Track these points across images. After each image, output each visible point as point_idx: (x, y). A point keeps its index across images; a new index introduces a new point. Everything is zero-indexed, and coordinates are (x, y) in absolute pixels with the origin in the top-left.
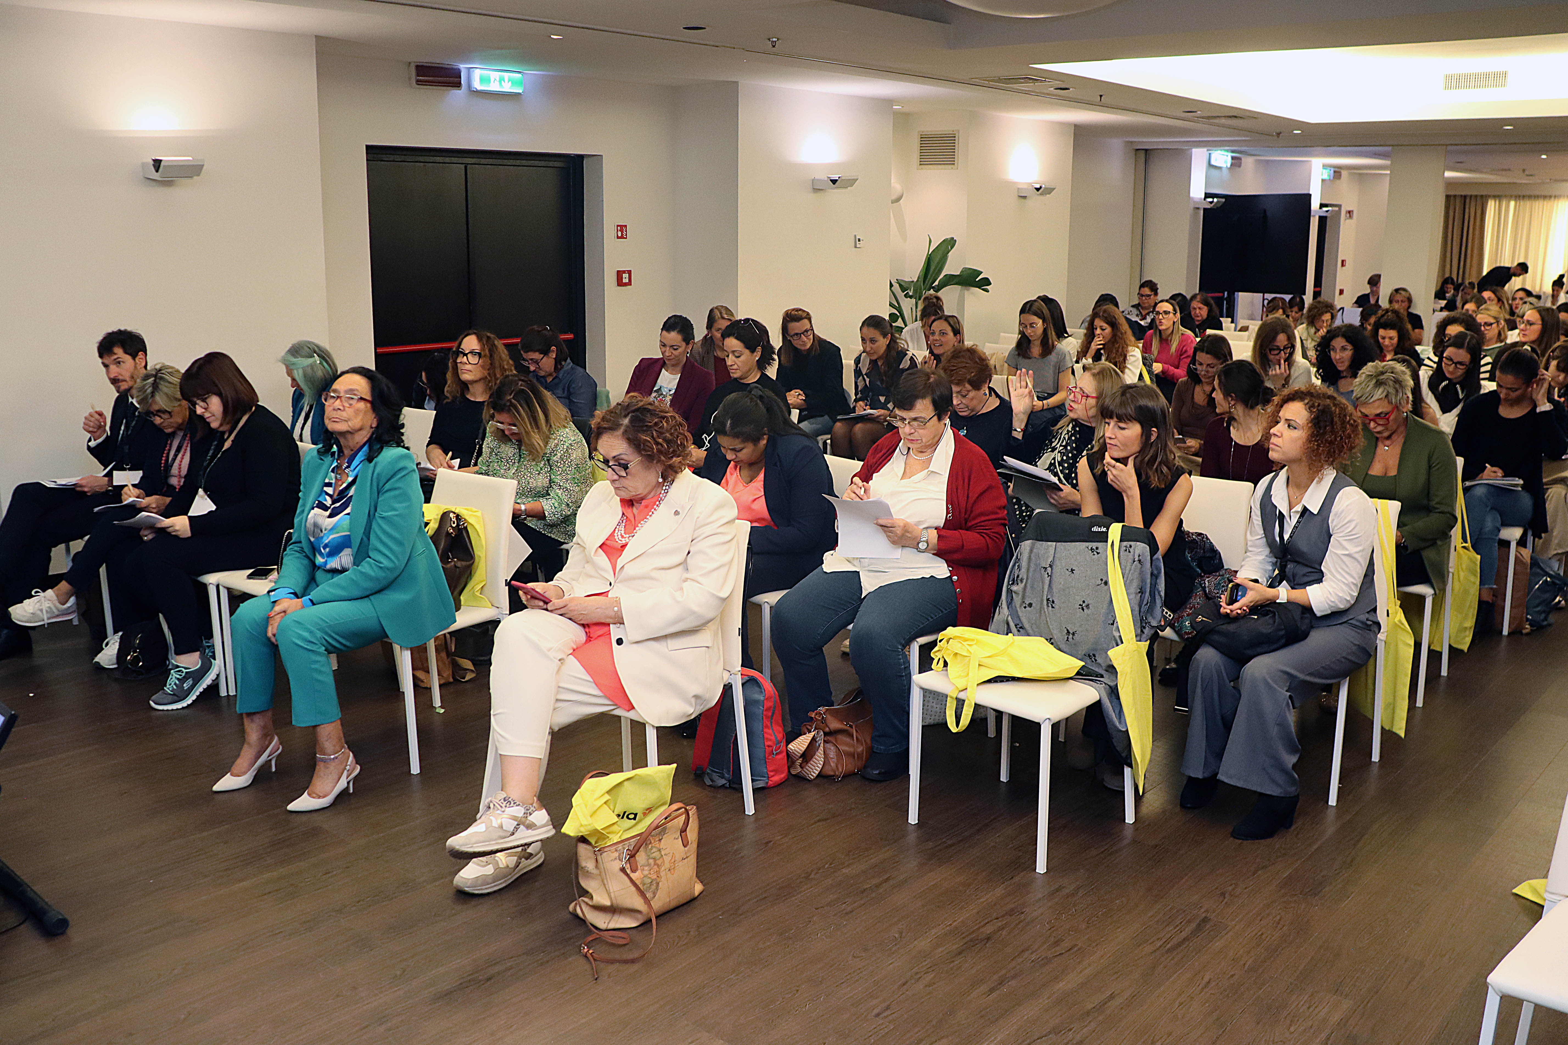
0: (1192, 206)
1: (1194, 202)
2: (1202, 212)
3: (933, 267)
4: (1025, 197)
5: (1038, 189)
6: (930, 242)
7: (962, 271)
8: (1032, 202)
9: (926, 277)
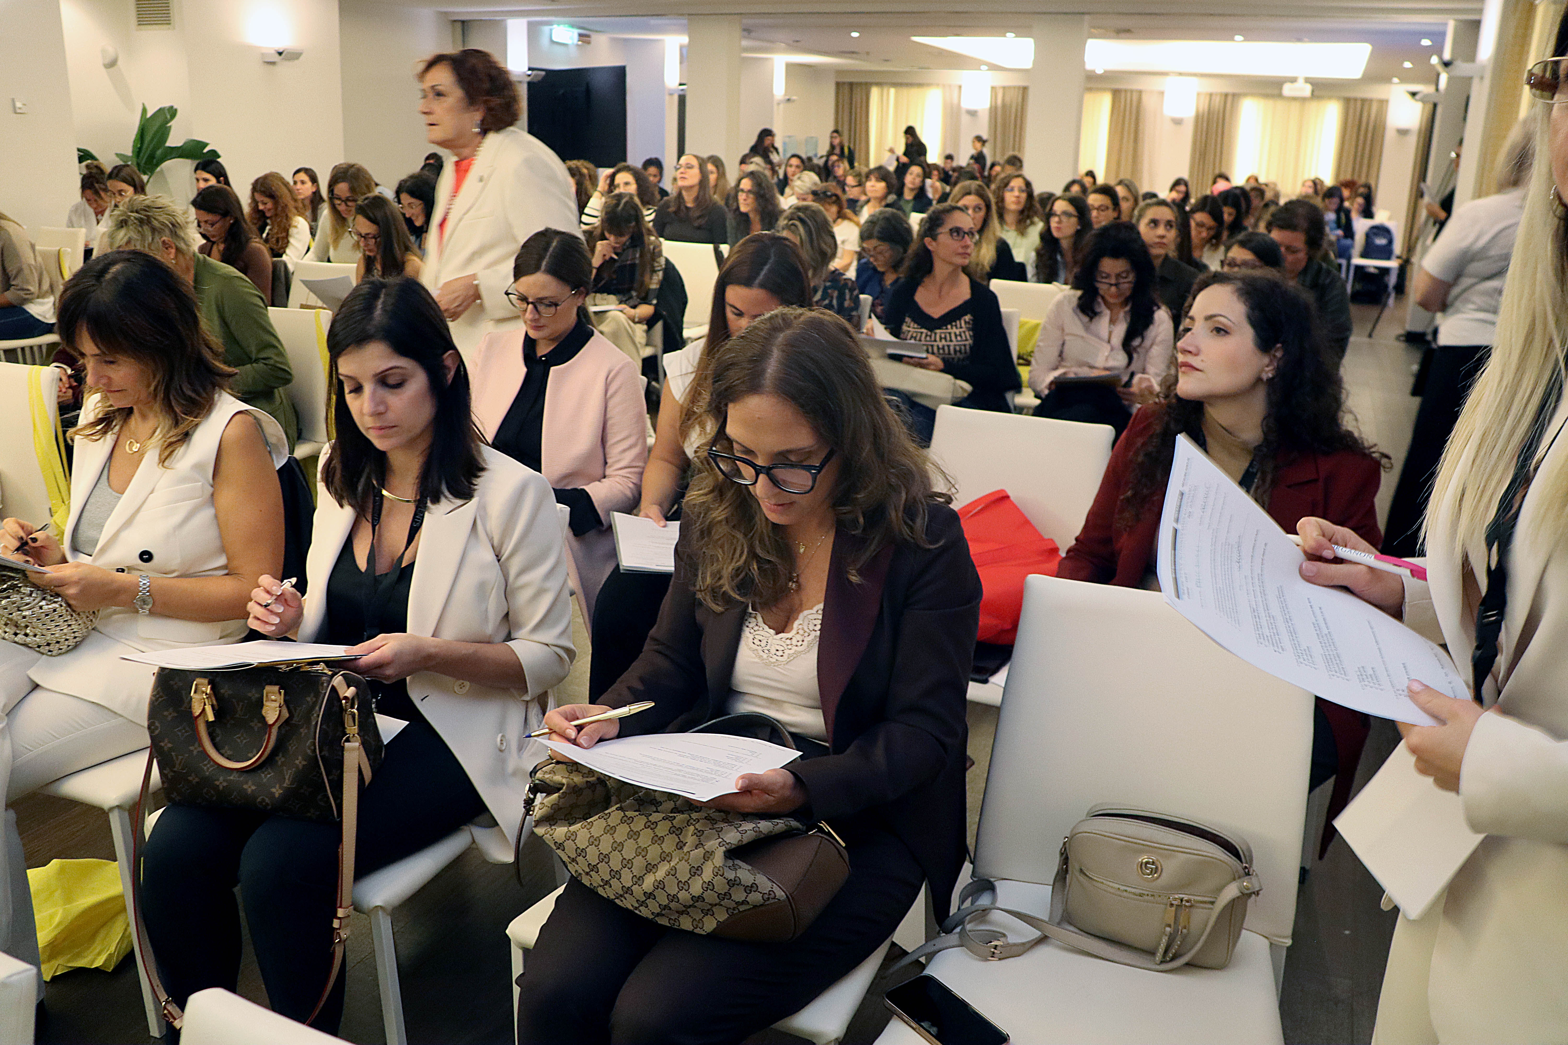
3: (148, 139)
4: (273, 63)
5: (280, 54)
6: (144, 110)
7: (185, 143)
8: (285, 68)
9: (140, 149)
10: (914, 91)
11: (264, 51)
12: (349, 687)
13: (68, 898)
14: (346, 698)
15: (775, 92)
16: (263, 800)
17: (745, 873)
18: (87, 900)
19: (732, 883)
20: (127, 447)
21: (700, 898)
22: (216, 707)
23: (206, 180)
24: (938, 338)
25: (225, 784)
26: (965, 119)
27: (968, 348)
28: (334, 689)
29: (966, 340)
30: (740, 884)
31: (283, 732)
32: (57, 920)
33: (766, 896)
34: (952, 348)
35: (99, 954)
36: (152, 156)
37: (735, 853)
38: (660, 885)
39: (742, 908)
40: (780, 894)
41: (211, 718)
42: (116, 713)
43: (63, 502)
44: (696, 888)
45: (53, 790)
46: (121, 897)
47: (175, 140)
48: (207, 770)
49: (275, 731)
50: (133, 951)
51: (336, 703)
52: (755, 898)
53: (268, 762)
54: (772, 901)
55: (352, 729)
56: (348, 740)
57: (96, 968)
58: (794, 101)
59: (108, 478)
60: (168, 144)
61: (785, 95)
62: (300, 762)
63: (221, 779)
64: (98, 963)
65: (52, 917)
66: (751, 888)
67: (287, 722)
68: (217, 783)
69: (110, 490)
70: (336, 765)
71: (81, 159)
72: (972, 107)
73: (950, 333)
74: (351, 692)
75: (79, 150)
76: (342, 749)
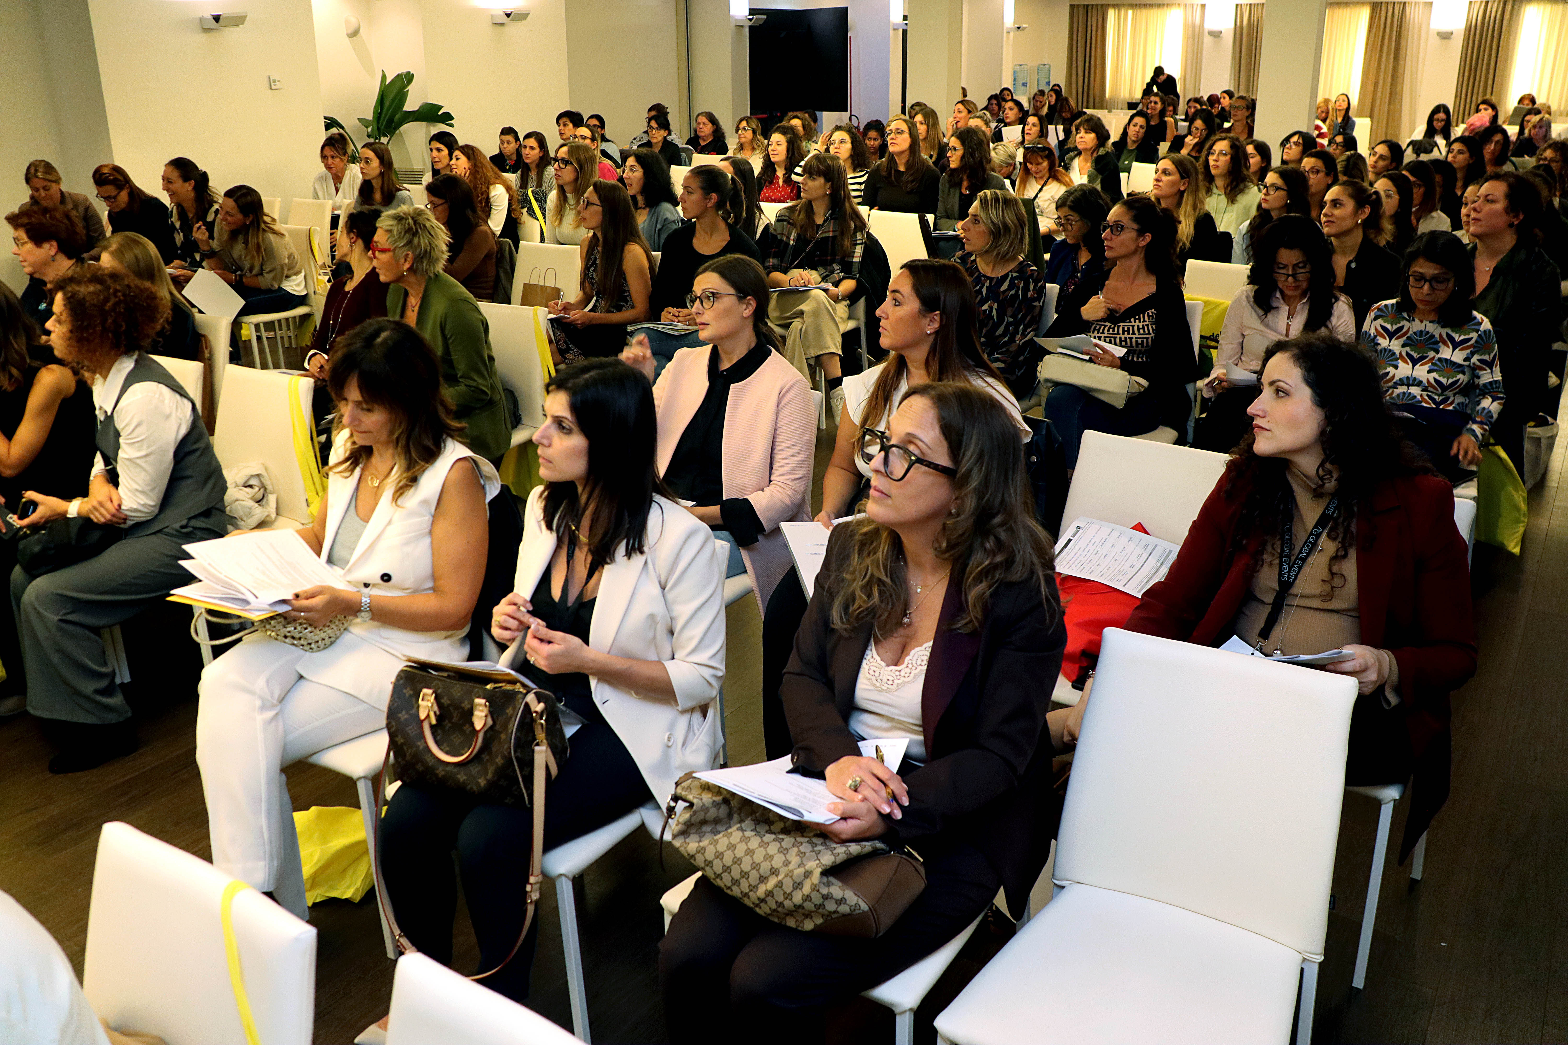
0: (733, 24)
1: (736, 20)
2: (747, 30)
3: (387, 104)
4: (502, 24)
5: (508, 15)
6: (384, 77)
7: (421, 107)
8: (513, 29)
9: (380, 114)
10: (1153, 13)
11: (493, 13)
12: (539, 702)
13: (324, 840)
14: (536, 712)
15: (1005, 20)
16: (472, 788)
17: (837, 890)
18: (339, 842)
19: (825, 897)
20: (369, 482)
21: (800, 907)
22: (438, 713)
23: (439, 150)
24: (1121, 331)
25: (443, 773)
26: (1208, 40)
27: (1150, 340)
28: (527, 705)
29: (1149, 333)
30: (832, 897)
31: (488, 735)
32: (316, 858)
33: (852, 908)
34: (1134, 340)
35: (348, 887)
36: (391, 121)
37: (830, 872)
38: (770, 893)
39: (834, 916)
40: (864, 907)
41: (434, 722)
42: (360, 700)
43: (317, 494)
44: (797, 898)
45: (314, 760)
46: (363, 842)
47: (411, 104)
48: (430, 762)
49: (481, 736)
50: (373, 887)
51: (528, 716)
52: (844, 909)
53: (476, 759)
54: (857, 912)
55: (541, 735)
56: (538, 744)
57: (346, 899)
58: (1025, 28)
59: (356, 507)
60: (405, 109)
61: (1014, 23)
62: (499, 760)
63: (440, 769)
64: (348, 895)
65: (312, 855)
66: (841, 901)
67: (492, 728)
68: (437, 772)
69: (357, 518)
70: (528, 764)
71: (328, 127)
72: (1215, 28)
73: (1133, 326)
74: (540, 707)
75: (325, 118)
76: (533, 751)
